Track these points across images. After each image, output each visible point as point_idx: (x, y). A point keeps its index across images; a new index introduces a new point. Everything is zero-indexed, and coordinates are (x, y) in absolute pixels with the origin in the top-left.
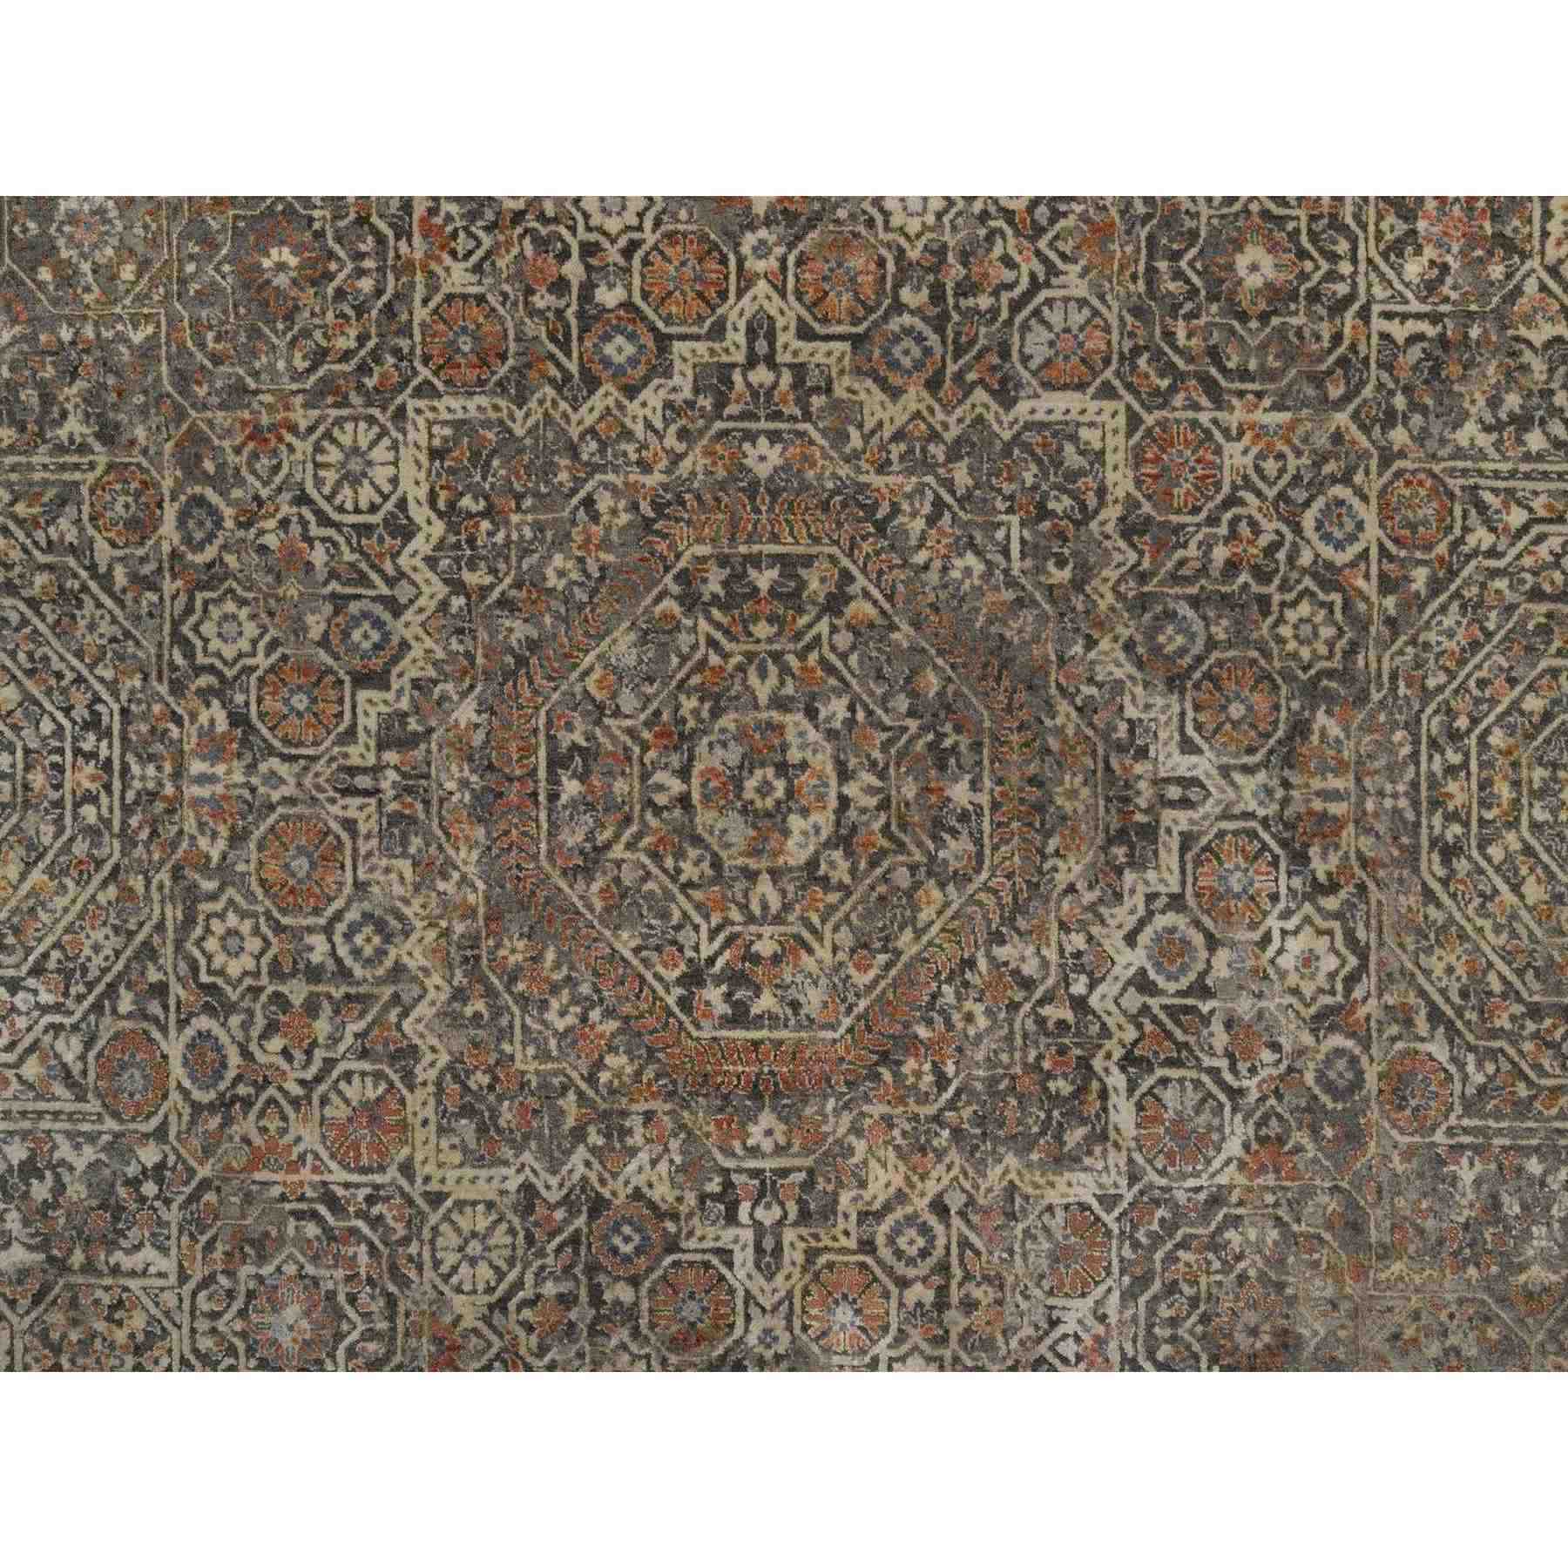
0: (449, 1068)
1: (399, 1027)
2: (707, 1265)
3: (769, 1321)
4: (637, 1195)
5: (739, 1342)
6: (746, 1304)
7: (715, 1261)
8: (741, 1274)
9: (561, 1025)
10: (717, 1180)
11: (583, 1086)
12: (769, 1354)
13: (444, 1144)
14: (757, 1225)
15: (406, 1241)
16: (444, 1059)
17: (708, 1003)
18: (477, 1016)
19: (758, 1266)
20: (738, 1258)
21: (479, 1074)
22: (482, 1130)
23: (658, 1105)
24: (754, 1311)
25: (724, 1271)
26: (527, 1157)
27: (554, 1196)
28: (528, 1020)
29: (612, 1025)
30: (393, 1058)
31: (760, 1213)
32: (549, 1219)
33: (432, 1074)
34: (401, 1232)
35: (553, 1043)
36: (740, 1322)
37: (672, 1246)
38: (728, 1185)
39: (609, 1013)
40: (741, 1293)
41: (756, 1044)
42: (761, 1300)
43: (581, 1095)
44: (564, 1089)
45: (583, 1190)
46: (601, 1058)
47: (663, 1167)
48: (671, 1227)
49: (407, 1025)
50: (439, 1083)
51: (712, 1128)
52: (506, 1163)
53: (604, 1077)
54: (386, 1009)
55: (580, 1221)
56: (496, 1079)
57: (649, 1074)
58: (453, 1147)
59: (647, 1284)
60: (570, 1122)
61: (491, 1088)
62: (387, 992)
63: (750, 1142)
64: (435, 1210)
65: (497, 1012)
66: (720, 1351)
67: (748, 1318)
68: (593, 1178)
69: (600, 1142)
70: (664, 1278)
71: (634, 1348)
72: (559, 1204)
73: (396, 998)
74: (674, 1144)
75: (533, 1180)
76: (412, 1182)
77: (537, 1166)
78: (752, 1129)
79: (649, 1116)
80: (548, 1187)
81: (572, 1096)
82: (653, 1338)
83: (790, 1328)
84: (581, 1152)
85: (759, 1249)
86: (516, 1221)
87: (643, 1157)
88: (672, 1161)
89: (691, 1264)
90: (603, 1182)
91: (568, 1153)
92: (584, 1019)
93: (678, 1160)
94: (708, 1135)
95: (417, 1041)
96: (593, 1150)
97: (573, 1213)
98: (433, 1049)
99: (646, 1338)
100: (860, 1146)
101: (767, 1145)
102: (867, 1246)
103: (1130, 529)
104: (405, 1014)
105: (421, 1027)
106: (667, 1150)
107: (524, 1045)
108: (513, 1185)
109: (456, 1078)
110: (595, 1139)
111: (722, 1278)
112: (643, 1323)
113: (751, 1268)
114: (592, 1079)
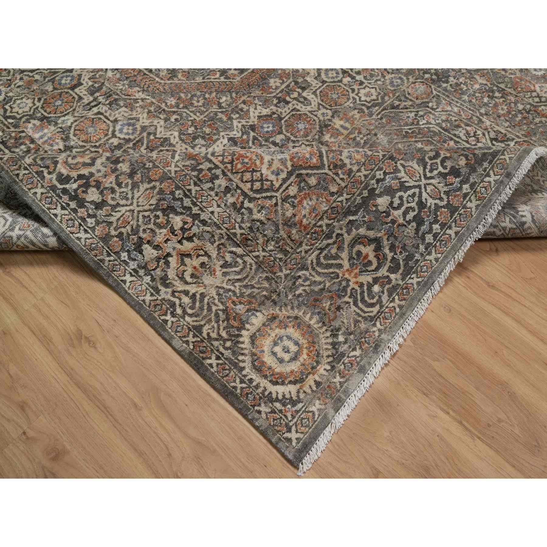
0: (180, 134)
1: (156, 138)
2: (293, 115)
3: (320, 112)
4: (259, 117)
5: (320, 121)
6: (312, 114)
7: (294, 113)
8: (303, 109)
9: (200, 104)
10: (275, 99)
11: (220, 110)
12: (329, 117)
14: (295, 99)
16: (176, 134)
17: (232, 74)
18: (176, 120)
19: (305, 105)
20: (298, 107)
21: (190, 129)
22: (203, 138)
23: (244, 98)
24: (315, 113)
25: (298, 113)
26: (222, 134)
27: (239, 135)
28: (191, 110)
29: (214, 94)
30: (162, 145)
31: (292, 96)
32: (243, 140)
33: (177, 139)
35: (202, 109)
36: (315, 118)
37: (281, 119)
38: (278, 98)
39: (210, 93)
40: (308, 113)
42: (313, 110)
43: (222, 112)
44: (216, 114)
45: (245, 128)
46: (219, 102)
47: (258, 107)
48: (275, 116)
49: (158, 136)
50: (181, 139)
51: (261, 92)
52: (218, 139)
53: (223, 105)
54: (148, 137)
55: (252, 134)
56: (196, 126)
57: (234, 95)
58: (200, 148)
59: (284, 130)
60: (225, 118)
61: (196, 129)
62: (145, 134)
63: (274, 87)
65: (180, 115)
66: (318, 127)
67: (316, 116)
68: (244, 124)
69: (237, 116)
70: (286, 126)
72: (243, 135)
73: (149, 134)
75: (229, 137)
77: (227, 133)
78: (271, 85)
79: (244, 102)
80: (235, 135)
81: (219, 114)
82: (299, 139)
83: (327, 109)
84: (235, 121)
85: (301, 102)
87: (252, 110)
88: (260, 105)
89: (289, 118)
90: (247, 122)
91: (232, 124)
92: (205, 99)
93: (261, 103)
94: (262, 93)
95: (164, 137)
96: (237, 118)
97: (248, 134)
98: (171, 135)
99: (298, 141)
101: (278, 85)
104: (155, 134)
105: (163, 133)
106: (256, 104)
107: (195, 114)
108: (225, 141)
109: (184, 134)
111: (300, 115)
112: (292, 138)
113: (304, 107)
114: (220, 107)
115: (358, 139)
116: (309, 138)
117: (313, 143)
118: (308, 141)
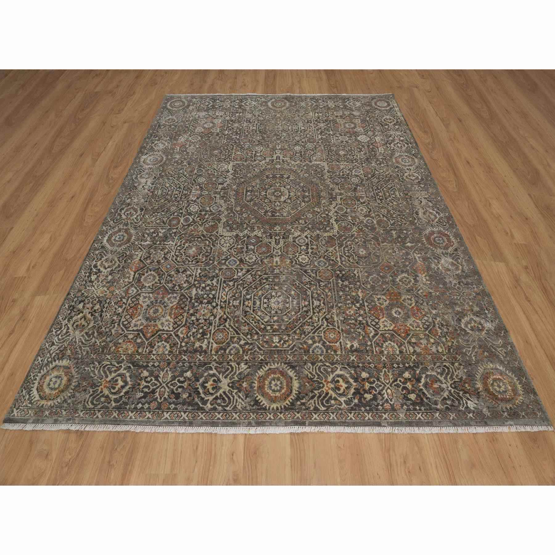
2: (267, 244)
3: (277, 250)
4: (256, 235)
5: (272, 253)
9: (245, 217)
10: (269, 234)
12: (277, 255)
13: (224, 229)
14: (276, 239)
15: (215, 241)
16: (225, 220)
17: (268, 214)
18: (231, 216)
20: (272, 243)
21: (231, 222)
22: (230, 228)
23: (260, 225)
25: (270, 244)
26: (237, 231)
27: (241, 236)
28: (240, 216)
29: (253, 217)
30: (217, 220)
31: (276, 237)
34: (215, 239)
35: (243, 218)
36: (272, 251)
37: (261, 241)
38: (271, 234)
39: (252, 215)
40: (272, 247)
41: (276, 219)
42: (276, 248)
44: (244, 223)
45: (246, 235)
46: (251, 220)
47: (260, 232)
48: (261, 239)
49: (220, 217)
50: (224, 223)
52: (234, 232)
53: (251, 222)
54: (217, 215)
55: (246, 239)
56: (233, 222)
57: (258, 222)
59: (256, 246)
60: (245, 227)
62: (217, 213)
63: (275, 229)
64: (221, 237)
65: (234, 215)
66: (269, 254)
67: (274, 250)
68: (248, 233)
70: (259, 245)
71: (253, 254)
73: (219, 214)
74: (262, 230)
75: (238, 234)
76: (218, 234)
77: (239, 232)
79: (258, 227)
80: (240, 234)
81: (246, 224)
83: (281, 251)
84: (246, 230)
85: (276, 242)
86: (235, 239)
87: (257, 231)
89: (264, 244)
90: (250, 234)
91: (244, 230)
92: (248, 216)
94: (268, 228)
97: (244, 237)
100: (293, 230)
101: (278, 230)
102: (294, 241)
103: (328, 172)
107: (238, 219)
109: (227, 222)
110: (249, 229)
112: (255, 251)
113: (274, 244)
114: (249, 222)
116: (260, 256)
118: (258, 256)
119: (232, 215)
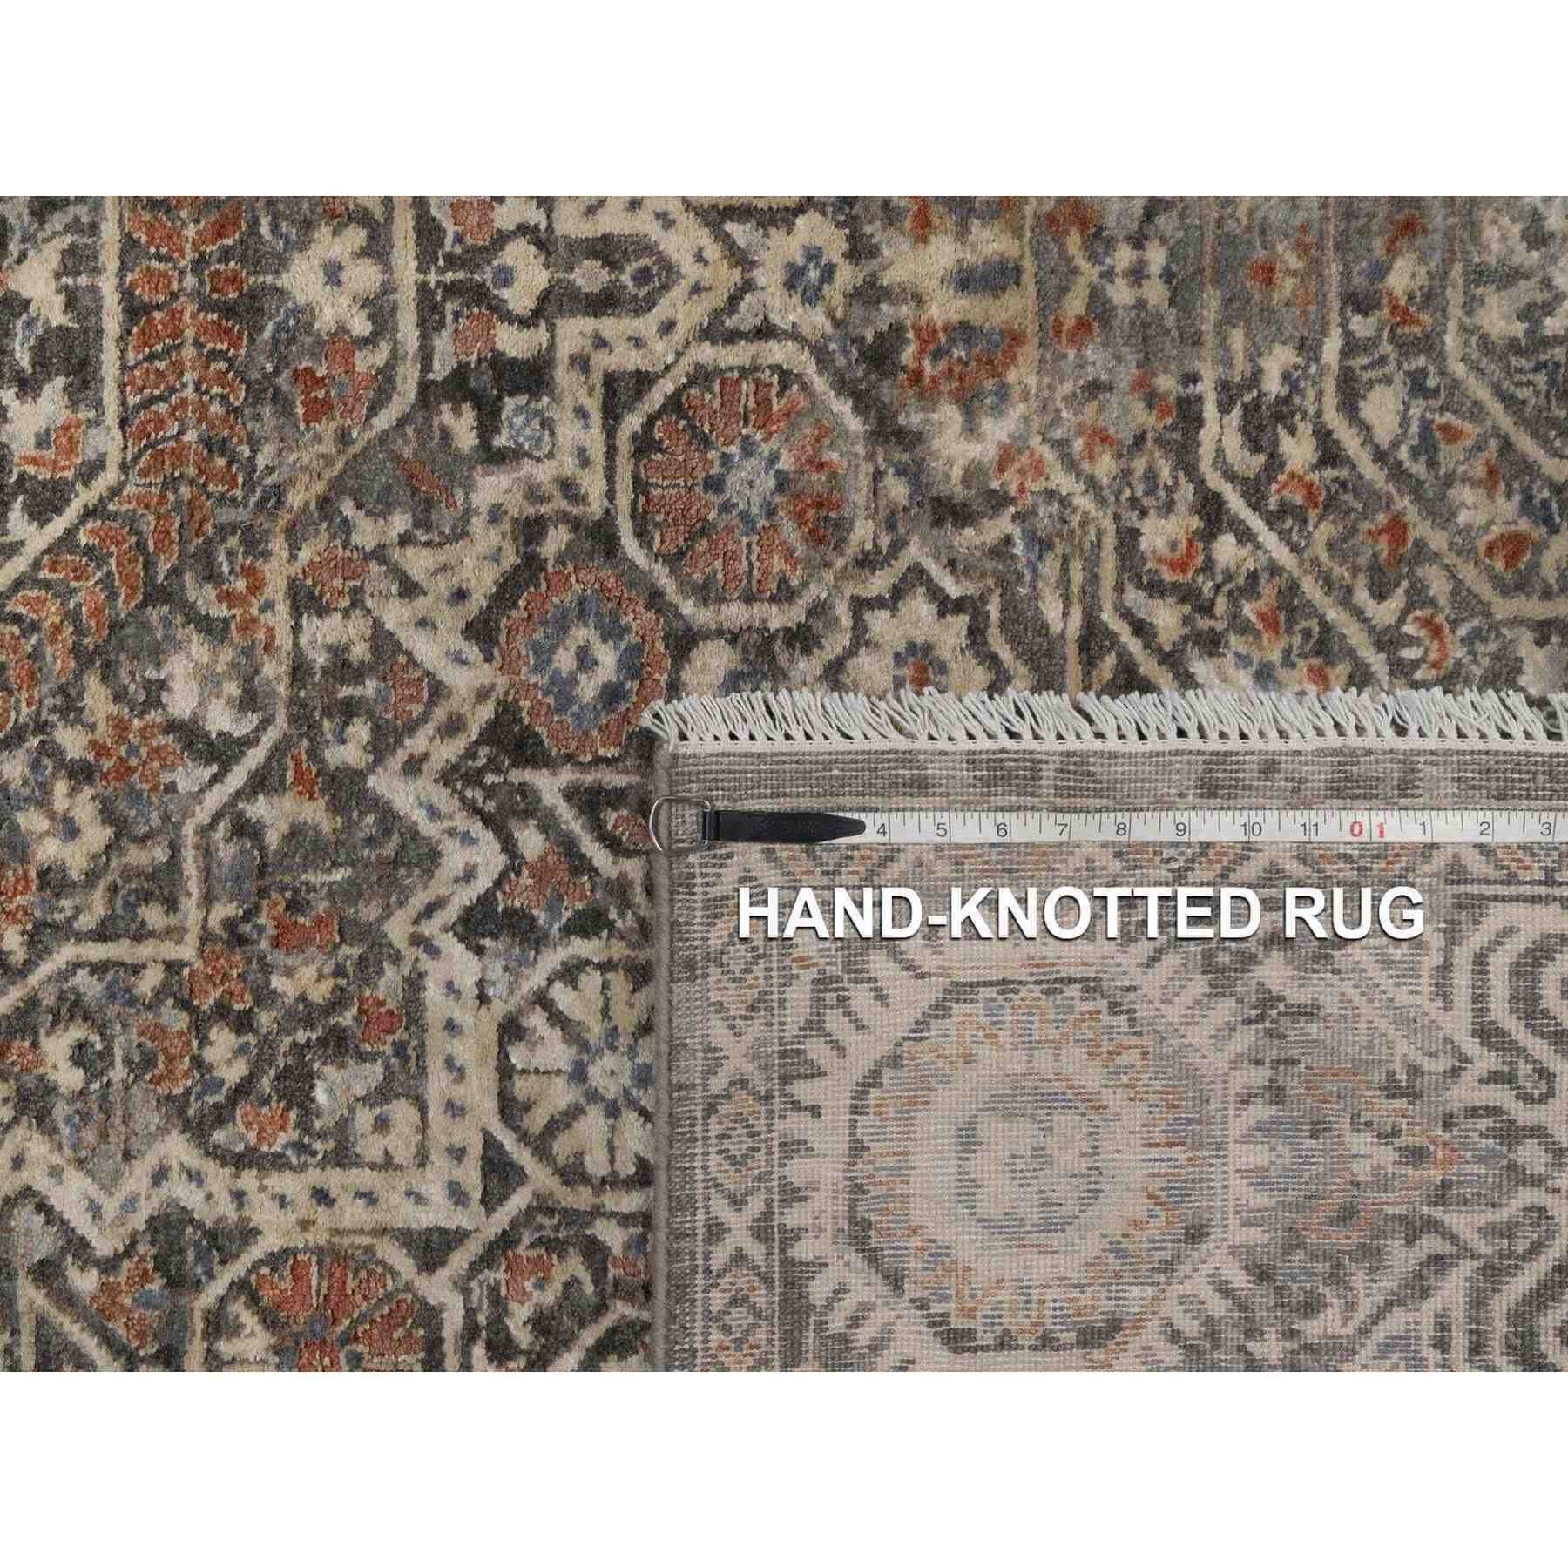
0: (198, 1131)
1: (109, 1265)
2: (644, 445)
3: (769, 276)
4: (481, 631)
5: (821, 354)
6: (732, 337)
7: (633, 423)
8: (662, 350)
9: (96, 835)
10: (446, 416)
11: (237, 777)
12: (847, 276)
14: (549, 306)
15: (594, 1252)
16: (177, 1148)
17: (42, 441)
18: (80, 1055)
19: (643, 307)
20: (626, 359)
21: (210, 1055)
22: (338, 1045)
23: (276, 573)
24: (745, 317)
25: (656, 397)
26: (397, 930)
27: (488, 857)
28: (86, 922)
29: (96, 698)
31: (519, 298)
32: (541, 872)
33: (219, 1178)
35: (137, 856)
36: (773, 353)
37: (602, 536)
38: (458, 387)
39: (71, 708)
40: (706, 353)
41: (134, 311)
42: (718, 298)
43: (260, 783)
44: (245, 829)
45: (474, 778)
46: (172, 726)
47: (417, 562)
48: (556, 541)
49: (104, 1245)
50: (240, 1161)
51: (327, 428)
52: (415, 983)
54: (67, 1299)
55: (549, 786)
56: (222, 1011)
57: (204, 598)
58: (382, 1125)
59: (688, 607)
60: (315, 813)
61: (243, 1023)
63: (360, 326)
64: (521, 1176)
65: (72, 1008)
66: (843, 407)
67: (765, 331)
68: (448, 752)
69: (360, 730)
70: (674, 560)
71: (836, 643)
72: (508, 845)
73: (46, 1273)
74: (367, 533)
75: (451, 913)
76: (455, 1239)
77: (418, 901)
78: (326, 320)
79: (305, 601)
80: (469, 875)
81: (259, 809)
82: (817, 591)
84: (386, 784)
85: (603, 303)
86: (552, 959)
87: (395, 615)
88: (405, 540)
89: (640, 485)
90: (453, 727)
91: (388, 817)
92: (81, 773)
93: (400, 522)
94: (343, 437)
95: (139, 1221)
96: (379, 749)
97: (527, 805)
98: (160, 1175)
99: (819, 610)
101: (364, 276)
104: (79, 1247)
105: (111, 1207)
106: (379, 554)
107: (141, 935)
108: (460, 964)
109: (221, 1116)
110: (349, 752)
111: (675, 404)
112: (778, 618)
113: (647, 325)
114: (222, 753)
115: (1121, 294)
116: (863, 532)
117: (914, 552)
118: (867, 562)
119: (57, 1047)
